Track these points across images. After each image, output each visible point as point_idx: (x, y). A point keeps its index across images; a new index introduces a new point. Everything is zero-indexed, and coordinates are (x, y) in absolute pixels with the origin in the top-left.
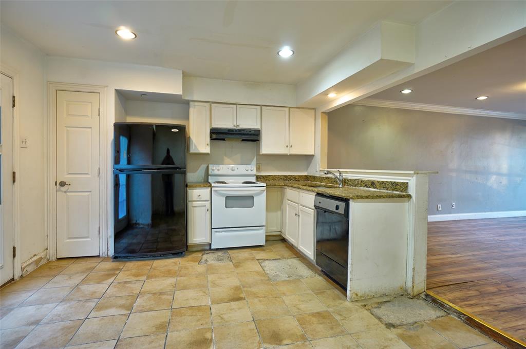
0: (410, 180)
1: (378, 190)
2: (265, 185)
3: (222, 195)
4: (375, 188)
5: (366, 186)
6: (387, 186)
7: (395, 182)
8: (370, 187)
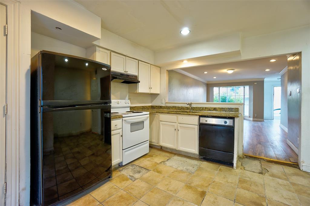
0: (239, 106)
1: (219, 112)
2: (148, 113)
3: (128, 123)
4: (217, 111)
5: (210, 110)
6: (226, 110)
7: (231, 108)
8: (212, 111)
